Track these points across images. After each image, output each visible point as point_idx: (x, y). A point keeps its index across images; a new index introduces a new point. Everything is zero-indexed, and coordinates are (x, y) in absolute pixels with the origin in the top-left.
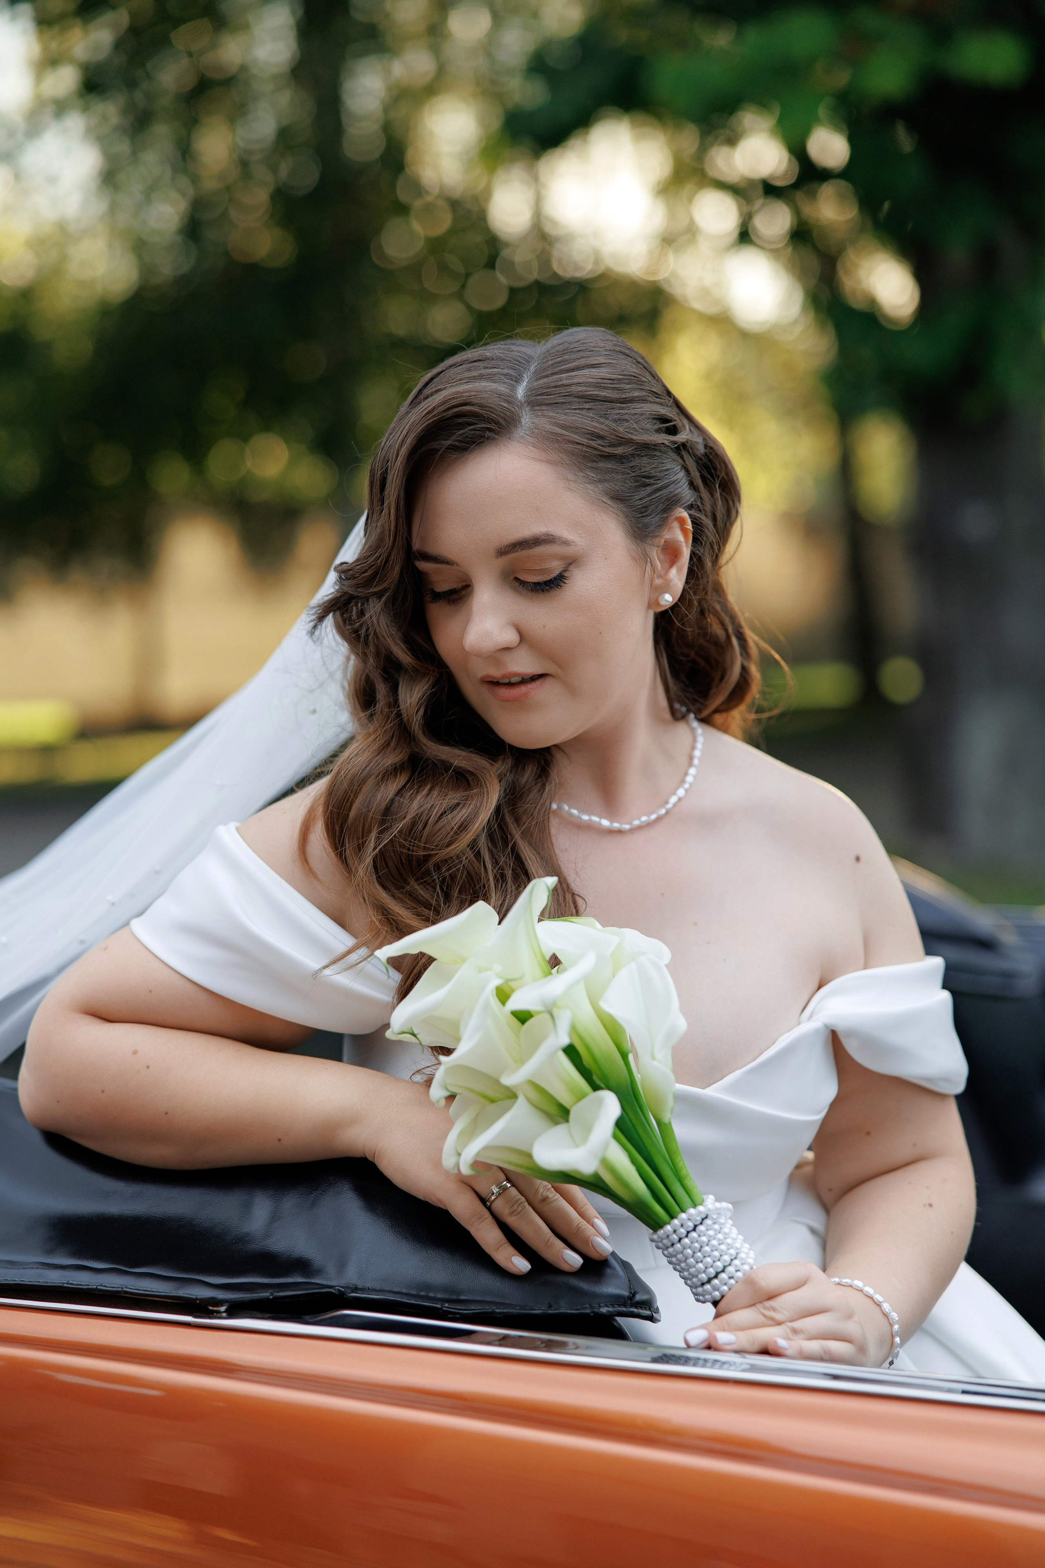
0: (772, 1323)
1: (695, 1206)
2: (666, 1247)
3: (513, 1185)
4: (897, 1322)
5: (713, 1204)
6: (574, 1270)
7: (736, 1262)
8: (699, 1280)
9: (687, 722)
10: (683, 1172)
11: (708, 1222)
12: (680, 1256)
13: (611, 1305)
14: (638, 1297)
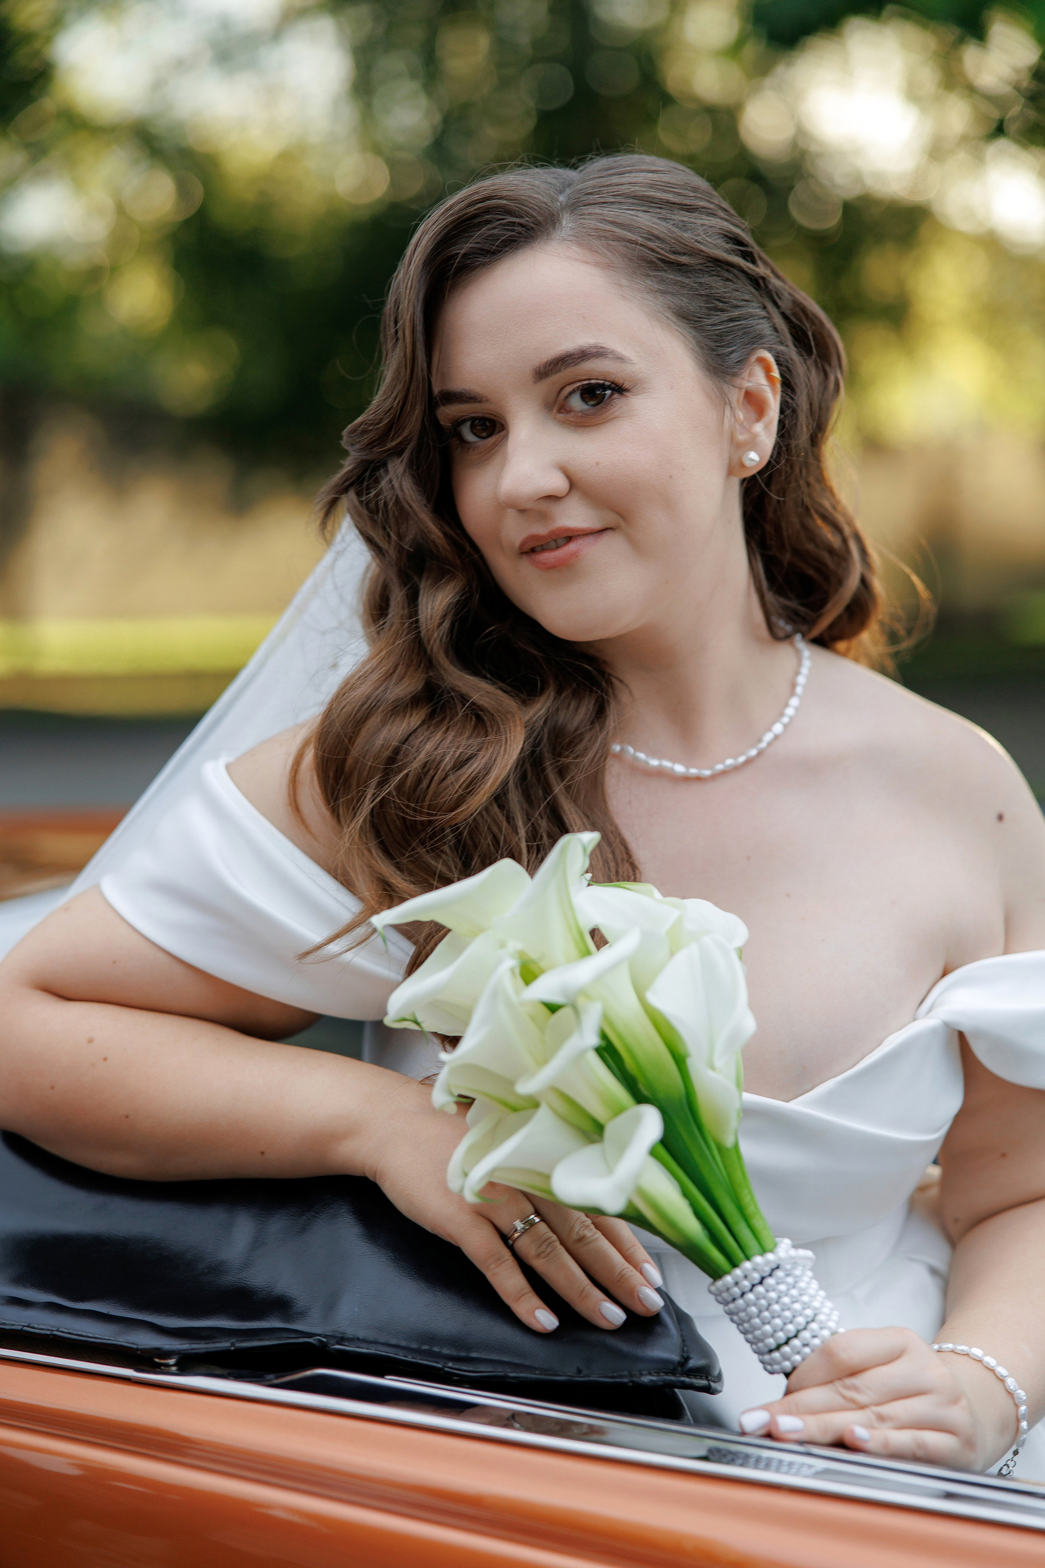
0: (852, 1406)
1: (764, 1251)
2: (726, 1300)
3: (543, 1220)
4: (1024, 1403)
5: (787, 1251)
6: (613, 1328)
7: (814, 1326)
8: (766, 1346)
9: (792, 644)
10: (750, 1210)
11: (779, 1273)
12: (742, 1315)
13: (656, 1373)
14: (692, 1363)
